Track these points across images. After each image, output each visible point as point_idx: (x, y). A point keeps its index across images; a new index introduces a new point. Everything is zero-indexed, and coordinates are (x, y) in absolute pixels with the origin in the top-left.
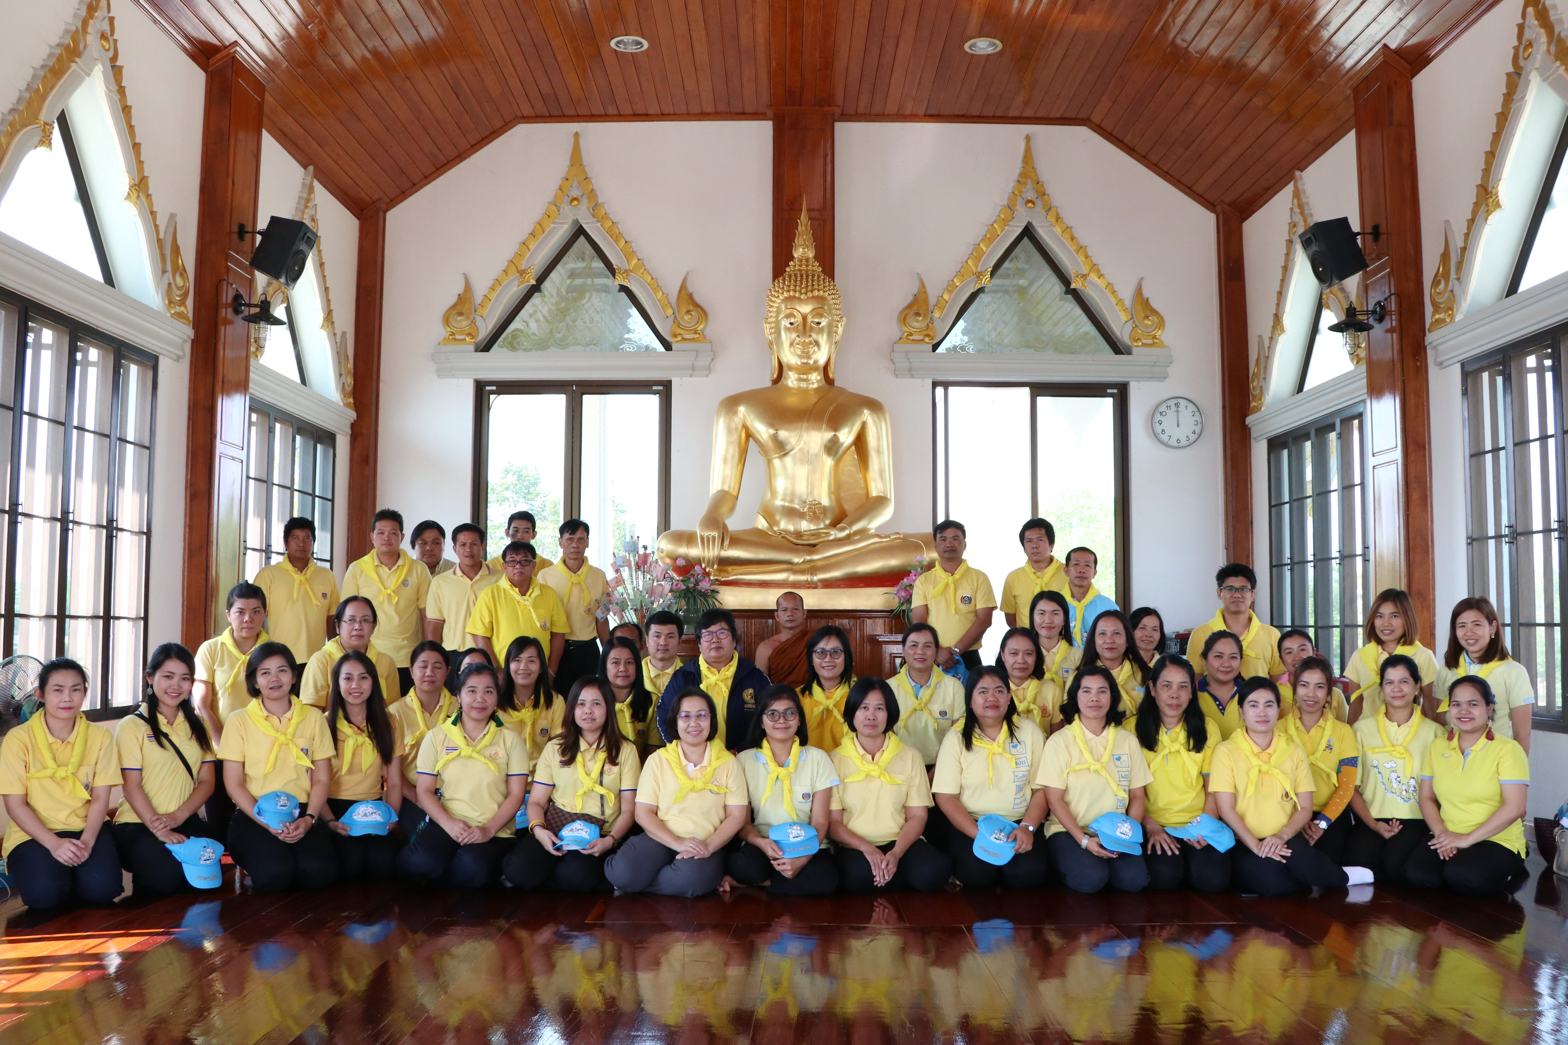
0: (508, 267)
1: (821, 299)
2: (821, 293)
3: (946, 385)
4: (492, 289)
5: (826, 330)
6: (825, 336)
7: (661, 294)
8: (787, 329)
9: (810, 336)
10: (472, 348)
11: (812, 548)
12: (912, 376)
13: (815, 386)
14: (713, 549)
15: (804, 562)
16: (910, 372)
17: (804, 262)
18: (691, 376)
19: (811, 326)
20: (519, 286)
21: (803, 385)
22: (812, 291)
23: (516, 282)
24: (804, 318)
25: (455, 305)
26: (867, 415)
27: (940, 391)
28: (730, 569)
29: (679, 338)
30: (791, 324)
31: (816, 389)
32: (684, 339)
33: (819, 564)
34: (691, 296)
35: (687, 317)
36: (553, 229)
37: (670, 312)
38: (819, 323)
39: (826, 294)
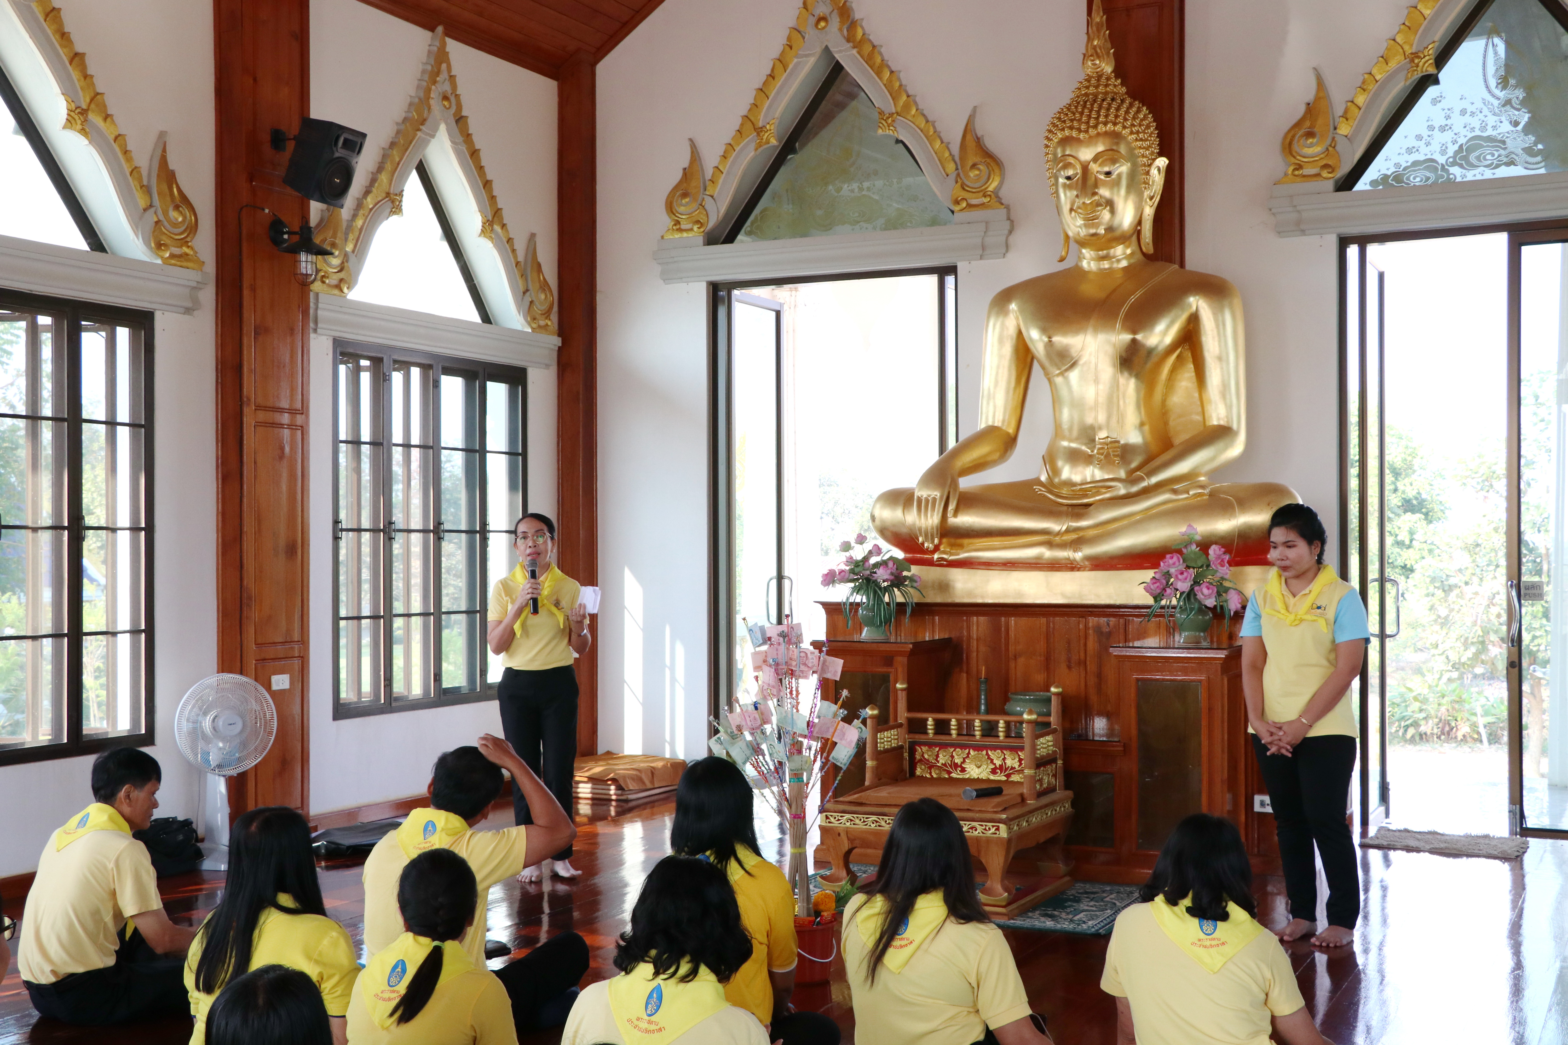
0: (742, 125)
1: (1116, 136)
2: (1110, 127)
3: (1363, 241)
4: (724, 157)
5: (1124, 182)
6: (1123, 191)
7: (938, 143)
8: (1064, 185)
9: (1095, 194)
10: (700, 240)
11: (1080, 510)
12: (1303, 232)
13: (1124, 263)
14: (932, 516)
15: (1068, 531)
16: (1300, 227)
17: (1093, 81)
18: (981, 258)
19: (1096, 179)
20: (756, 149)
21: (1106, 265)
22: (1095, 127)
23: (753, 146)
24: (1085, 168)
25: (680, 182)
26: (1196, 303)
27: (1353, 251)
28: (966, 541)
29: (964, 204)
30: (1068, 178)
31: (1125, 269)
32: (970, 206)
33: (1091, 533)
34: (978, 140)
35: (973, 174)
36: (798, 64)
37: (951, 167)
38: (1108, 174)
39: (1118, 128)
